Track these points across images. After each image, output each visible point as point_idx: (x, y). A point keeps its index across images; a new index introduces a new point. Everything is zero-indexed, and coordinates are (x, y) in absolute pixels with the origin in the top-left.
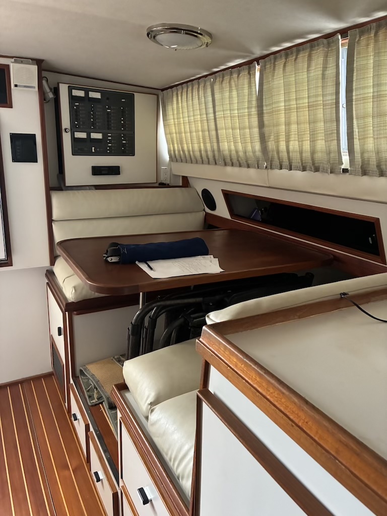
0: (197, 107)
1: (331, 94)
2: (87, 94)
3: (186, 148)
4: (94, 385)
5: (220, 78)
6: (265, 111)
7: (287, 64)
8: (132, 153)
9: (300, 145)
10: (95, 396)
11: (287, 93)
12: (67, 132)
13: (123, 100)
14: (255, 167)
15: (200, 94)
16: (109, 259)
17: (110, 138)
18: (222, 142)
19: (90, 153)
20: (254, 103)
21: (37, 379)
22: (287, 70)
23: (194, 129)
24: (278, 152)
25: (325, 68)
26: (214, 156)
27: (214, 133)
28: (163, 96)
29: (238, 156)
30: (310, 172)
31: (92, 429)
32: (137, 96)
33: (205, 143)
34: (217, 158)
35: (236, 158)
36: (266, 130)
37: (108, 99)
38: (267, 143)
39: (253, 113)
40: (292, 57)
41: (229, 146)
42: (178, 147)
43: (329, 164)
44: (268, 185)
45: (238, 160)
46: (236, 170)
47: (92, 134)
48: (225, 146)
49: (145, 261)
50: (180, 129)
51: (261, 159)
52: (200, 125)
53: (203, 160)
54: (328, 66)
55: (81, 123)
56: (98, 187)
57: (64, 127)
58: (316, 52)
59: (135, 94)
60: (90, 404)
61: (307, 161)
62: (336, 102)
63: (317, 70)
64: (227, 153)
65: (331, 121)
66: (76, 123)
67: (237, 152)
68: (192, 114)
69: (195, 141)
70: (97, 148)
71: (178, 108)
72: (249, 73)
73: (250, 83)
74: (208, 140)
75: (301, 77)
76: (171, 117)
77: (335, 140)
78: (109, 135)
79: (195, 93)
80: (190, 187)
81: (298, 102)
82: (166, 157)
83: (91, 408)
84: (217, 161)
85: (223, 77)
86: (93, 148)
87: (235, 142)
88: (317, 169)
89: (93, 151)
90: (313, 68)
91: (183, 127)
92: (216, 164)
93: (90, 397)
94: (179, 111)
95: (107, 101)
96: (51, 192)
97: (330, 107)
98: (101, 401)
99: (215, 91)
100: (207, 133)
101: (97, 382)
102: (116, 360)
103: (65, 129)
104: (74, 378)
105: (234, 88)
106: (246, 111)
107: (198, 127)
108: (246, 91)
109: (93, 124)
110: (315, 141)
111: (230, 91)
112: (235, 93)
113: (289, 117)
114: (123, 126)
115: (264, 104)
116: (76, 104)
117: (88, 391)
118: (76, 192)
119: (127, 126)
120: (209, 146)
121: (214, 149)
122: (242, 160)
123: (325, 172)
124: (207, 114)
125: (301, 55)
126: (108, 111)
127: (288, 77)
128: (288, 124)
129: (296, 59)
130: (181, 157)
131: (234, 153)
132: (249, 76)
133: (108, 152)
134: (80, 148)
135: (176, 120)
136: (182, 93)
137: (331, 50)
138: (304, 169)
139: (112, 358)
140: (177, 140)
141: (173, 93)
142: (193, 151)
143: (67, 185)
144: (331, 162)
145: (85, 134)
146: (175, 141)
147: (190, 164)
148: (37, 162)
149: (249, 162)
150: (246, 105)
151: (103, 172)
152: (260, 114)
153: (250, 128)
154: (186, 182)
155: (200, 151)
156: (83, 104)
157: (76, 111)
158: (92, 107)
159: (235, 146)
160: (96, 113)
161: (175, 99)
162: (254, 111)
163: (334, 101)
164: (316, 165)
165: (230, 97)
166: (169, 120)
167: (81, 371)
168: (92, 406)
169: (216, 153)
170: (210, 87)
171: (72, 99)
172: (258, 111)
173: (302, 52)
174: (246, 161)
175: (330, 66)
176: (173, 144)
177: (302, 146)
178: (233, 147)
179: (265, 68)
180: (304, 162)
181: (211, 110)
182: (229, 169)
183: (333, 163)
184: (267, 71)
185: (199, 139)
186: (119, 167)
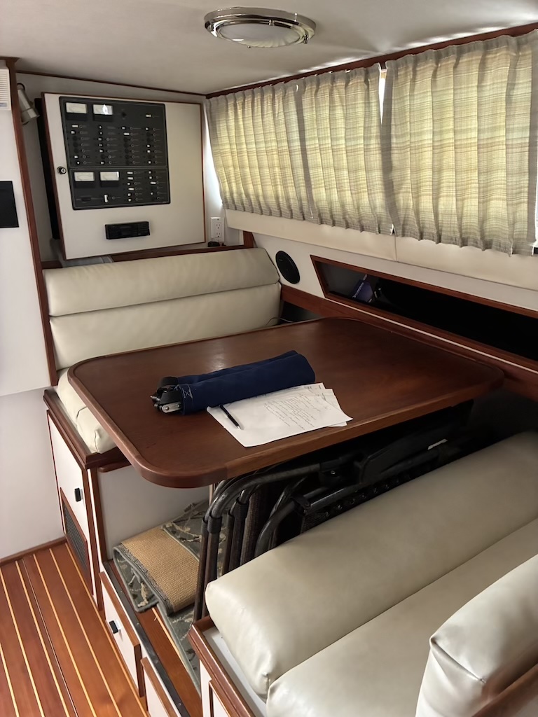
0: (271, 128)
1: (523, 129)
2: (90, 108)
3: (251, 190)
4: (141, 577)
5: (311, 85)
6: (393, 146)
7: (438, 73)
8: (166, 200)
9: (460, 206)
10: (144, 594)
11: (438, 119)
12: (61, 173)
13: (147, 116)
14: (373, 231)
15: (277, 108)
16: (164, 408)
17: (131, 178)
18: (317, 188)
19: (101, 205)
20: (375, 131)
21: (42, 551)
22: (438, 83)
23: (265, 163)
24: (417, 213)
25: (511, 85)
26: (301, 208)
27: (300, 171)
28: (211, 105)
29: (345, 213)
30: (474, 248)
31: (145, 654)
32: (169, 107)
33: (285, 187)
34: (305, 210)
35: (341, 213)
36: (395, 175)
37: (124, 115)
38: (396, 196)
39: (372, 147)
40: (448, 60)
41: (329, 196)
42: (238, 188)
43: (512, 240)
44: (395, 260)
45: (344, 218)
46: (339, 231)
47: (102, 174)
48: (320, 194)
49: (220, 404)
50: (241, 161)
51: (384, 220)
52: (275, 157)
53: (281, 212)
54: (517, 82)
55: (84, 157)
56: (117, 258)
57: (56, 165)
58: (493, 56)
59: (166, 103)
60: (137, 610)
61: (468, 230)
62: (530, 143)
63: (495, 86)
64: (324, 204)
65: (520, 173)
66: (76, 157)
67: (343, 206)
68: (261, 138)
69: (268, 181)
70: (111, 196)
71: (237, 127)
72: (366, 82)
73: (367, 98)
74: (290, 182)
75: (463, 96)
76: (226, 140)
77: (524, 202)
78: (129, 173)
79: (267, 106)
80: (257, 247)
81: (458, 137)
82: (219, 203)
83: (139, 615)
84: (305, 216)
85: (318, 85)
86: (106, 196)
87: (340, 190)
88: (487, 245)
89: (106, 201)
90: (489, 84)
91: (246, 158)
92: (304, 219)
93: (135, 596)
94: (239, 132)
95: (124, 118)
96: (43, 271)
97: (518, 150)
98: (153, 603)
99: (304, 107)
100: (289, 171)
101: (145, 573)
102: (169, 531)
103: (60, 169)
104: (106, 563)
105: (338, 103)
106: (362, 141)
107: (273, 160)
108: (360, 110)
109: (103, 157)
110: (487, 201)
111: (332, 107)
112: (339, 112)
113: (441, 160)
114: (150, 157)
115: (393, 133)
116: (74, 126)
117: (131, 586)
118: (83, 268)
119: (156, 157)
120: (292, 192)
121: (300, 197)
122: (351, 218)
123: (502, 251)
124: (288, 142)
125: (464, 60)
126: (126, 134)
127: (441, 93)
128: (438, 170)
129: (456, 66)
130: (242, 204)
131: (337, 205)
132: (366, 87)
133: (130, 200)
134: (85, 197)
135: (235, 146)
136: (243, 104)
137: (523, 56)
138: (464, 243)
139: (162, 528)
140: (236, 178)
141: (227, 102)
142: (265, 197)
143: (68, 257)
144: (515, 237)
145: (92, 174)
146: (233, 179)
147: (258, 216)
148: (18, 226)
149: (364, 222)
150: (361, 132)
151: (124, 234)
152: (386, 150)
153: (367, 170)
154: (250, 241)
155: (277, 198)
156: (84, 126)
157: (75, 138)
158: (100, 130)
159: (340, 197)
160: (108, 139)
161: (231, 113)
162: (375, 143)
163: (527, 141)
164: (487, 238)
165: (332, 119)
166: (222, 145)
167: (116, 552)
168: (141, 612)
169: (305, 202)
170: (293, 98)
171: (67, 118)
172: (382, 144)
173: (466, 55)
174: (360, 221)
175: (521, 81)
176: (230, 184)
177: (463, 208)
178: (335, 196)
179: (397, 76)
180: (463, 231)
181: (296, 136)
182: (327, 229)
183: (519, 239)
184: (399, 81)
185: (275, 179)
186: (147, 223)
